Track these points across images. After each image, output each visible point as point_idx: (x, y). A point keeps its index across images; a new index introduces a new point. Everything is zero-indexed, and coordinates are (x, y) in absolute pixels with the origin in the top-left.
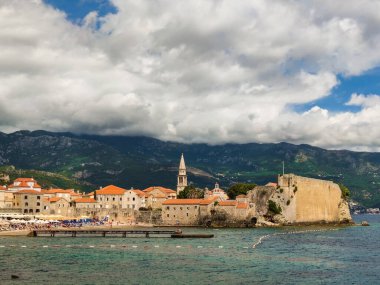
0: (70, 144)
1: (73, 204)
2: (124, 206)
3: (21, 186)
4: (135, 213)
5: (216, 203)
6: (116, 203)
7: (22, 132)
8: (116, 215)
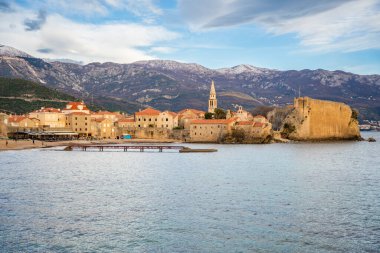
0: (133, 74)
1: (115, 124)
2: (159, 126)
3: (72, 109)
4: (168, 132)
5: (237, 123)
6: (152, 123)
7: (94, 64)
8: (152, 133)
